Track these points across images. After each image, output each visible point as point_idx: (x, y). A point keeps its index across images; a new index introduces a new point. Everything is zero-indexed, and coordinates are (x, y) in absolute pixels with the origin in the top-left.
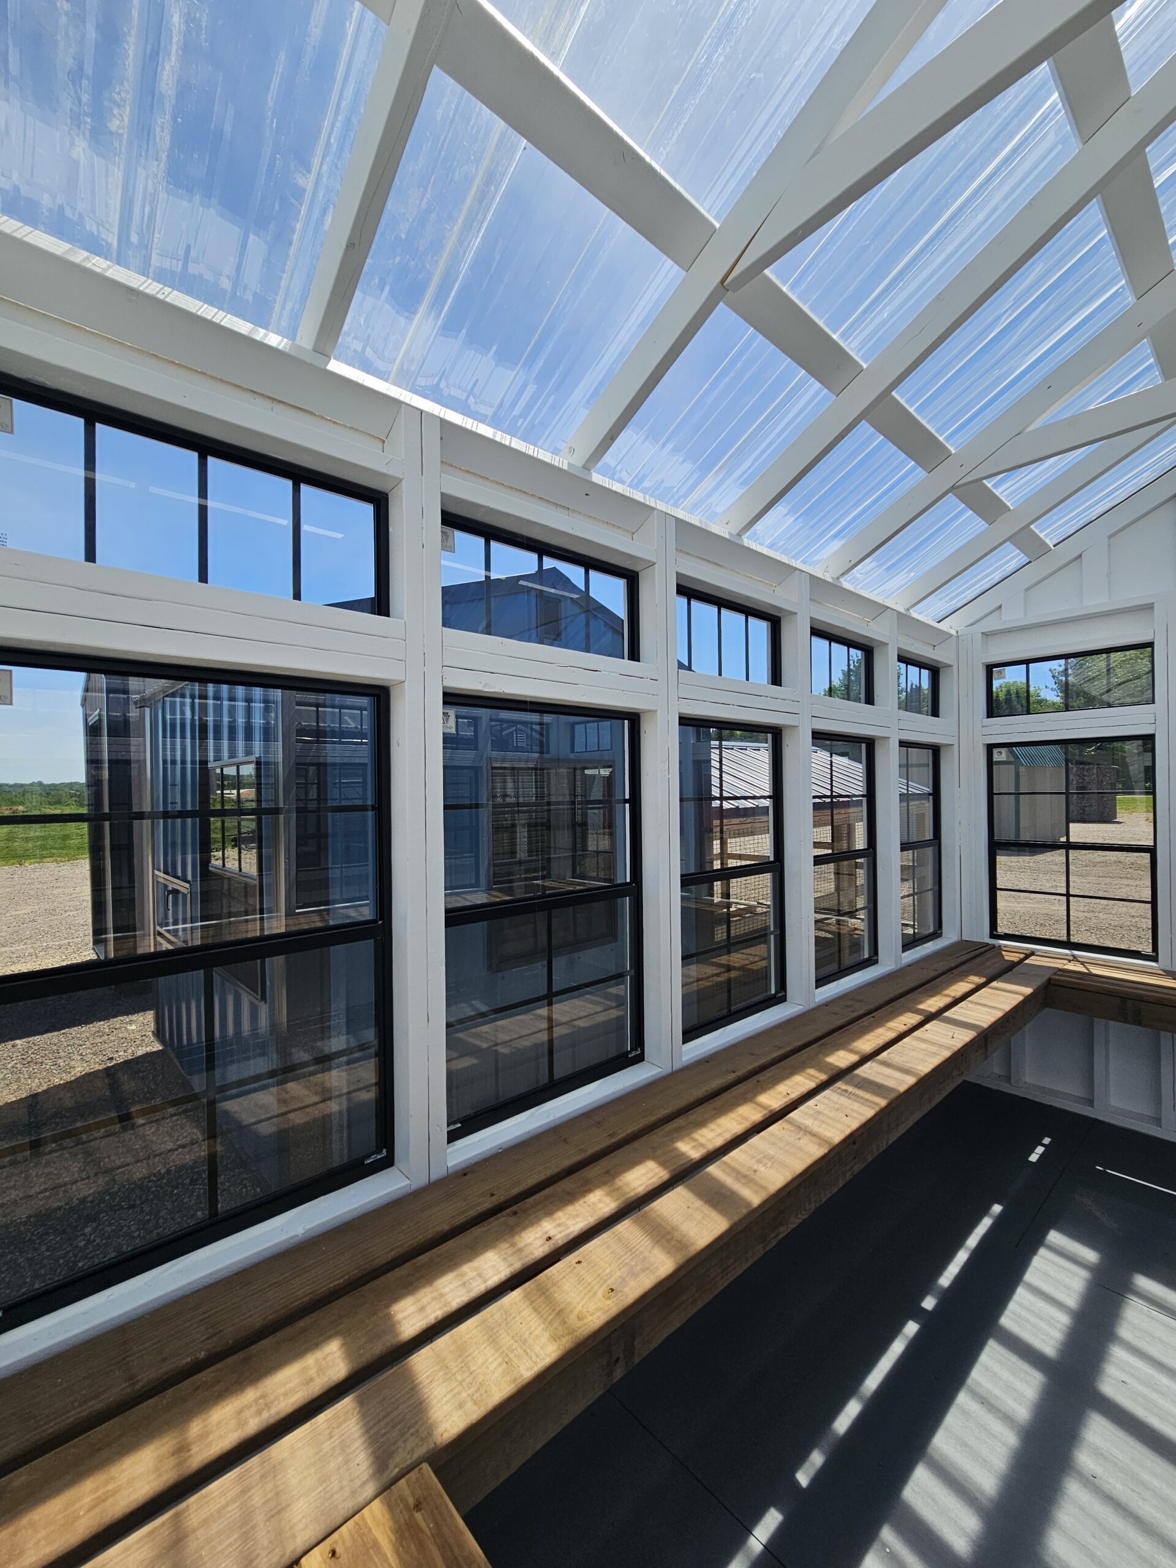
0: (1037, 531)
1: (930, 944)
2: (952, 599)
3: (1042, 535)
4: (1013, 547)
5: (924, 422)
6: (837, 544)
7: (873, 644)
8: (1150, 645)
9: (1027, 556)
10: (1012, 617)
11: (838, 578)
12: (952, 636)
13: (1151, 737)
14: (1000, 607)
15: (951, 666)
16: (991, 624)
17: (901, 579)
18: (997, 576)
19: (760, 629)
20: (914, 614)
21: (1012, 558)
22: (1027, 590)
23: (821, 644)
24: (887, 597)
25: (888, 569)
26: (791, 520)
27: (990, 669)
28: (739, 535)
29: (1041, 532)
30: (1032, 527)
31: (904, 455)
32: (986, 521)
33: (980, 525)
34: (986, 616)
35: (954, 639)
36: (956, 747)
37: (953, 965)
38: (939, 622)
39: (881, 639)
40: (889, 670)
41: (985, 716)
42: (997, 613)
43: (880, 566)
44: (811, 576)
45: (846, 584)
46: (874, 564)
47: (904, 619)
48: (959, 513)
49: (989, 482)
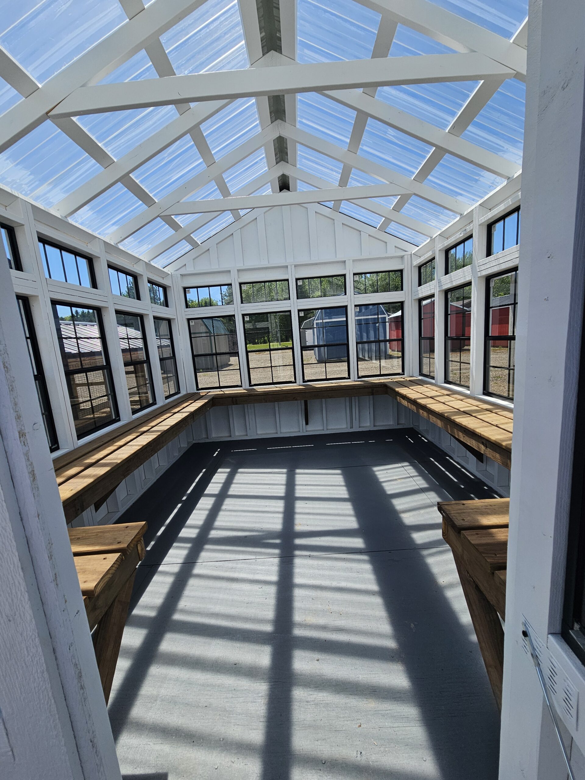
0: (194, 237)
1: (176, 396)
2: (167, 259)
3: (196, 239)
4: (186, 242)
5: (143, 187)
6: (115, 228)
7: (137, 275)
8: (231, 284)
9: (191, 246)
10: (190, 269)
11: (117, 244)
12: (169, 274)
13: (234, 316)
14: (185, 265)
15: (170, 287)
16: (183, 271)
17: (145, 248)
18: (183, 252)
19: (83, 263)
21: (186, 247)
22: (194, 259)
23: (113, 273)
24: (139, 255)
25: (139, 242)
26: (91, 213)
27: (185, 289)
28: (66, 217)
30: (191, 235)
31: (137, 198)
32: (175, 231)
33: (173, 232)
34: (181, 268)
35: (170, 276)
36: (176, 319)
38: (164, 268)
39: (139, 273)
40: (145, 287)
41: (185, 308)
42: (184, 267)
43: (135, 240)
44: (104, 241)
45: (120, 246)
46: (133, 239)
48: (163, 226)
49: (173, 217)
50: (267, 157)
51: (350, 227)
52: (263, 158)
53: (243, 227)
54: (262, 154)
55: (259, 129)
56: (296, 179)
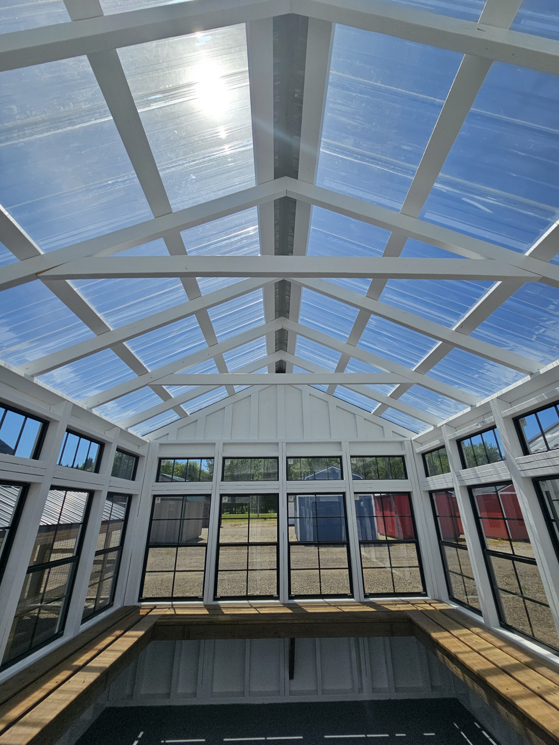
0: (183, 408)
1: (104, 613)
2: (151, 427)
3: (185, 410)
4: (174, 412)
5: (137, 357)
6: (97, 392)
7: (105, 442)
8: (213, 458)
9: (179, 416)
10: (172, 439)
11: (91, 408)
12: (147, 443)
13: (210, 495)
14: (168, 434)
15: (144, 456)
16: (163, 441)
17: (131, 413)
18: (169, 421)
20: (130, 431)
21: (173, 416)
22: (179, 429)
24: (117, 421)
25: (123, 408)
26: (73, 375)
27: (160, 459)
28: (33, 376)
29: (185, 408)
30: (181, 406)
31: (127, 366)
32: (163, 400)
33: (162, 401)
34: (163, 436)
35: (147, 445)
36: (139, 496)
37: (110, 625)
38: (142, 436)
39: (109, 440)
40: (110, 454)
41: (155, 481)
42: (166, 437)
43: (118, 406)
44: (74, 404)
45: (94, 411)
46: (116, 405)
47: (124, 433)
48: (153, 394)
49: (164, 387)
50: (267, 345)
51: (344, 409)
52: (264, 346)
53: (236, 402)
54: (264, 343)
55: (264, 322)
56: (292, 364)
